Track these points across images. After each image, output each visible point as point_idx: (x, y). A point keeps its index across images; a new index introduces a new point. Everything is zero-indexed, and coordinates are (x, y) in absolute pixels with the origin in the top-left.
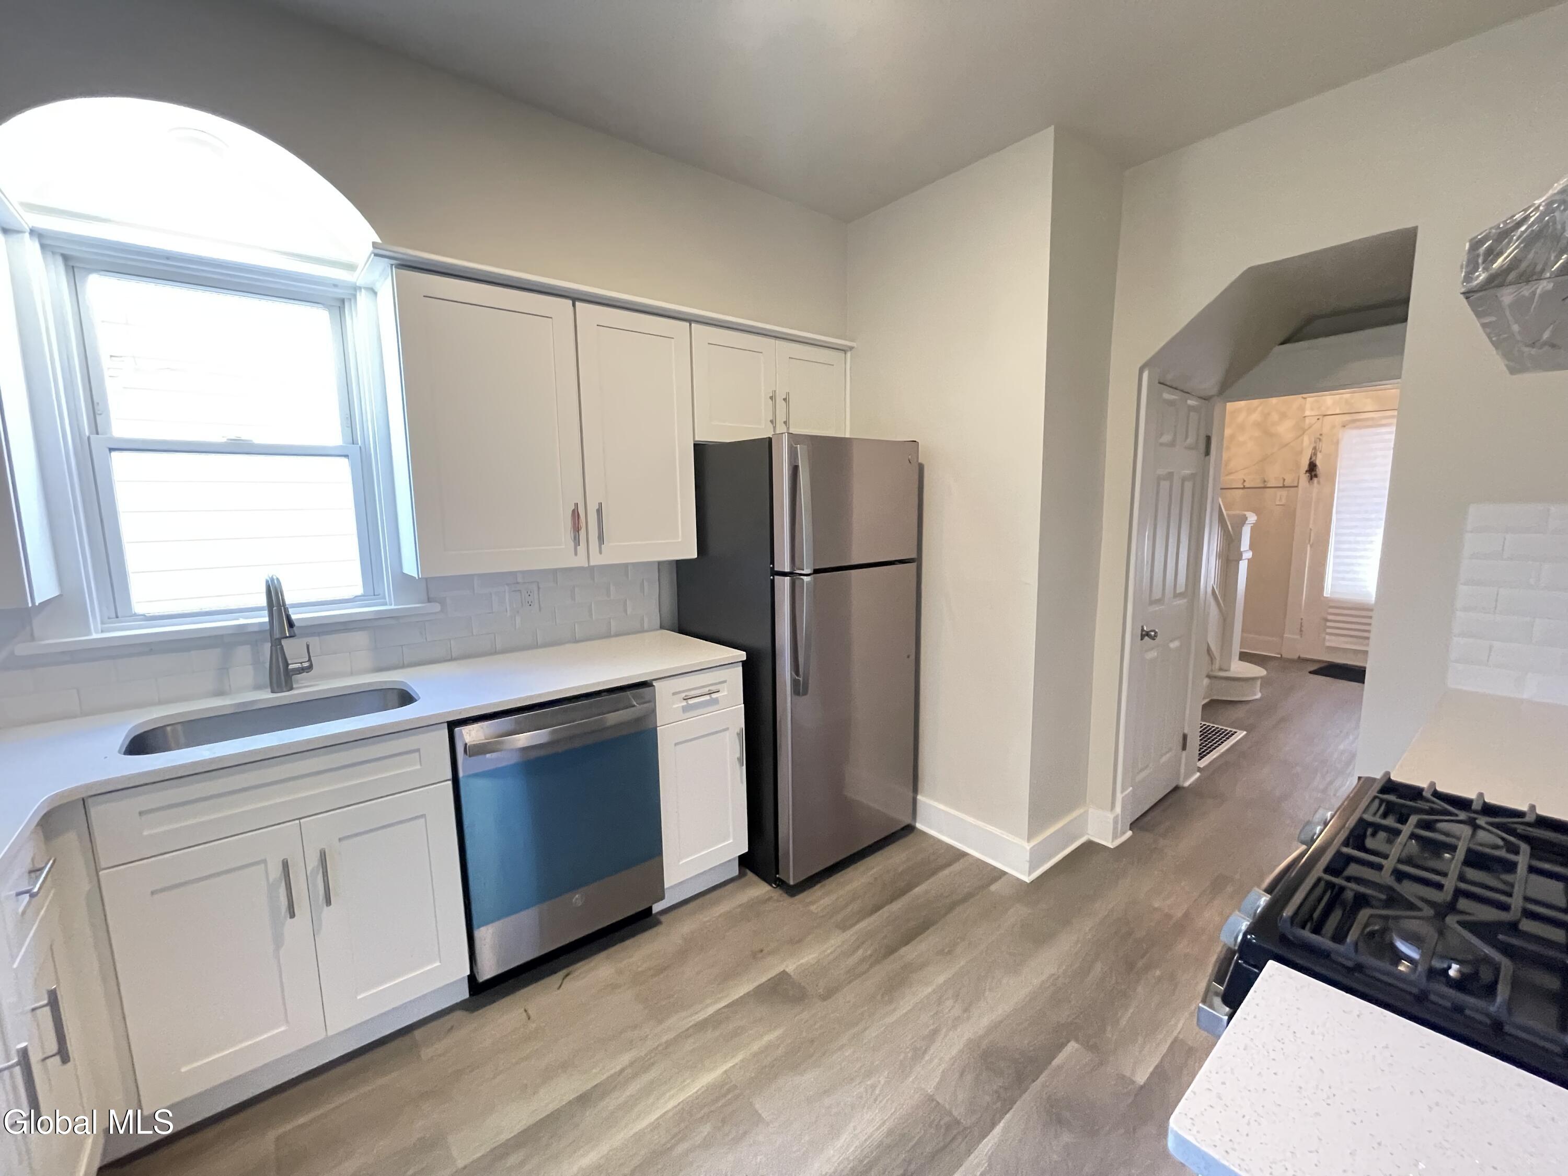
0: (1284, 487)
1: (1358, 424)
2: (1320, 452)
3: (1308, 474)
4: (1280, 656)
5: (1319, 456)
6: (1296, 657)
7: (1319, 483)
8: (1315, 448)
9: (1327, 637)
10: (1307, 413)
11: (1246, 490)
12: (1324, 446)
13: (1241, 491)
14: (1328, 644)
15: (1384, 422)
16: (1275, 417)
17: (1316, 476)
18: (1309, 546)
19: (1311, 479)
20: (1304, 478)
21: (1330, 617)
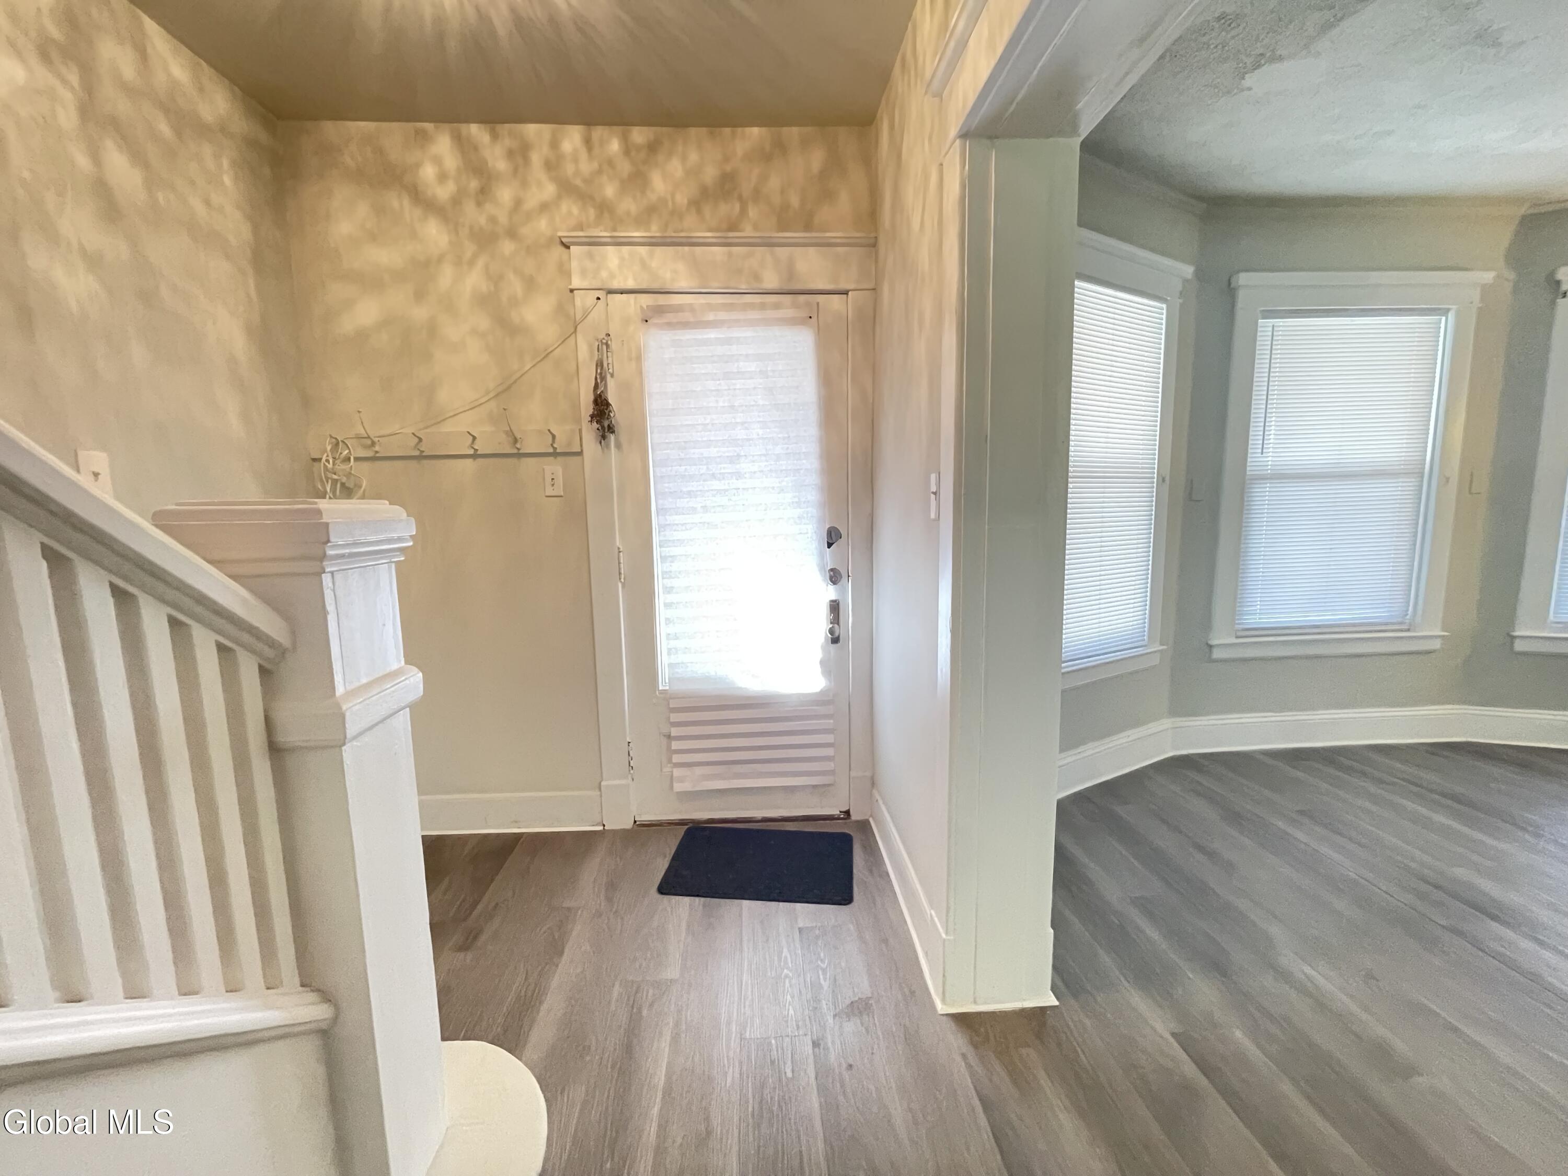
0: (555, 454)
1: (670, 317)
2: (612, 376)
3: (595, 425)
4: (601, 828)
5: (611, 383)
6: (629, 825)
7: (618, 446)
8: (600, 364)
9: (677, 772)
10: (576, 282)
11: (480, 461)
12: (617, 363)
13: (469, 461)
14: (678, 787)
15: (711, 317)
16: (516, 286)
17: (611, 429)
18: (620, 585)
19: (604, 437)
20: (589, 432)
21: (675, 732)
